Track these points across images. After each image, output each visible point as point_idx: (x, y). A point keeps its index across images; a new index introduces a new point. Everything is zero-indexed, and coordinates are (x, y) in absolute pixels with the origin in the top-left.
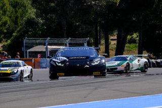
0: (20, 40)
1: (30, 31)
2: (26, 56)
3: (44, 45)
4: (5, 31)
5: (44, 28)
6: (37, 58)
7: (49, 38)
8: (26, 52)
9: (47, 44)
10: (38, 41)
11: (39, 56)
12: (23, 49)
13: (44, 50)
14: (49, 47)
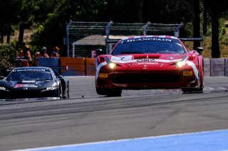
0: (60, 24)
1: (79, 10)
2: (71, 53)
3: (104, 33)
4: (37, 8)
5: (102, 5)
6: (90, 56)
7: (111, 22)
8: (71, 47)
9: (107, 32)
10: (92, 28)
11: (93, 53)
12: (66, 41)
13: (103, 43)
14: (111, 37)
